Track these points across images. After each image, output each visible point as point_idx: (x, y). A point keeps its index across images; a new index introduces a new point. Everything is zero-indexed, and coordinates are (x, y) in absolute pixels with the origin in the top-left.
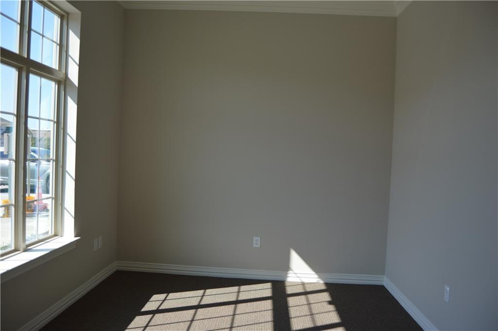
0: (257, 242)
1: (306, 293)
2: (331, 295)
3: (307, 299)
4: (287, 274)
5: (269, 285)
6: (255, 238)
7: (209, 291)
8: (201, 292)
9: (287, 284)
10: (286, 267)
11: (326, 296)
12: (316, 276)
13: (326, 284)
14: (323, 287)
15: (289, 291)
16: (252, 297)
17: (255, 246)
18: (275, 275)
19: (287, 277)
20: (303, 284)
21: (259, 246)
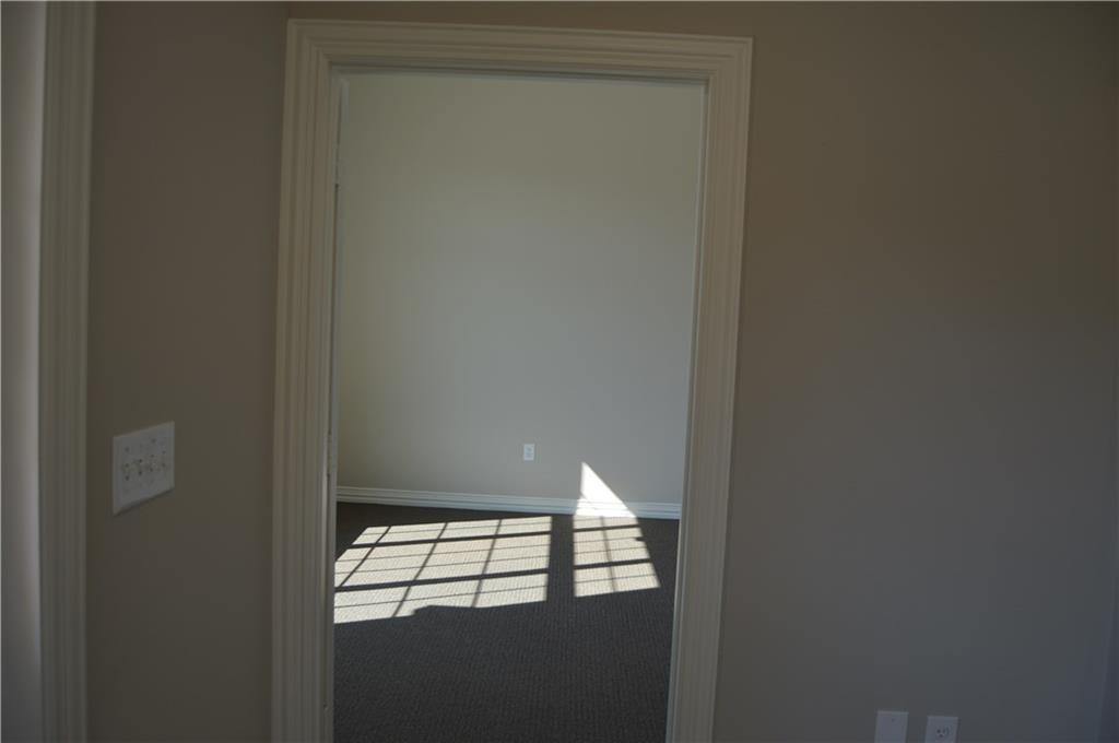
0: (529, 452)
1: (604, 529)
2: (643, 531)
3: (605, 535)
4: (576, 503)
5: (548, 519)
6: (526, 446)
7: (451, 525)
8: (441, 525)
9: (576, 518)
10: (575, 492)
11: (636, 532)
12: (623, 507)
13: (639, 519)
14: (634, 522)
15: (577, 525)
16: (520, 532)
17: (526, 458)
18: (558, 506)
19: (576, 508)
20: (602, 518)
21: (532, 459)
